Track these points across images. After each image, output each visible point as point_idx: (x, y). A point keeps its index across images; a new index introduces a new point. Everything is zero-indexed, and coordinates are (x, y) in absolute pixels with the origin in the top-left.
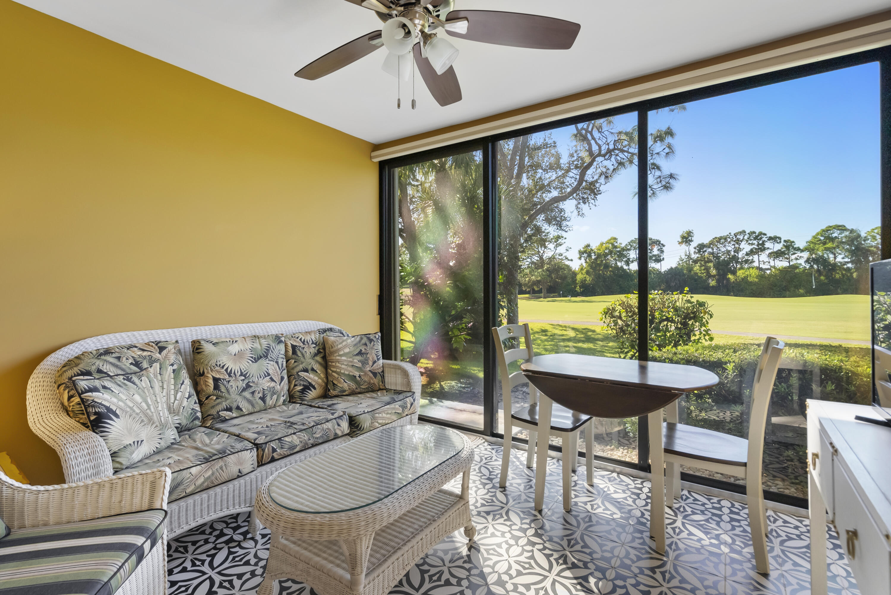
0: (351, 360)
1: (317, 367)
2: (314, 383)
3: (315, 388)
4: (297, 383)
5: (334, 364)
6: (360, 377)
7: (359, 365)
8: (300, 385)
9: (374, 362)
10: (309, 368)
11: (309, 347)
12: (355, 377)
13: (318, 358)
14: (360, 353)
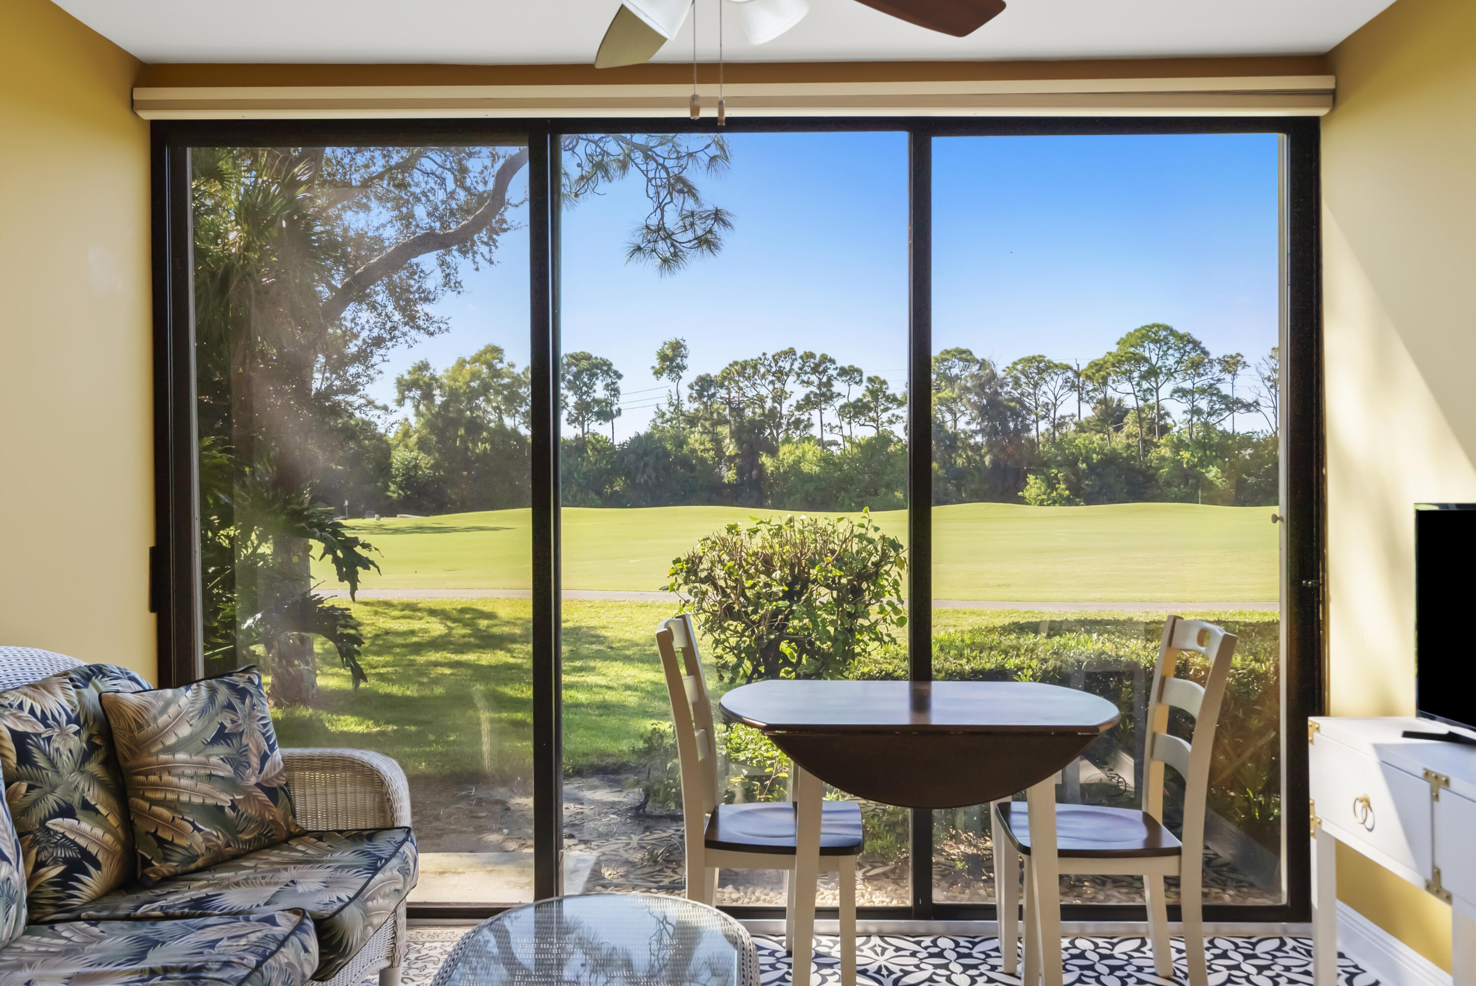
0: (201, 758)
1: (94, 795)
2: (93, 849)
3: (97, 866)
4: (43, 857)
5: (153, 778)
6: (233, 807)
7: (226, 771)
8: (56, 862)
9: (264, 758)
10: (76, 800)
11: (63, 734)
12: (221, 808)
13: (93, 767)
14: (222, 736)
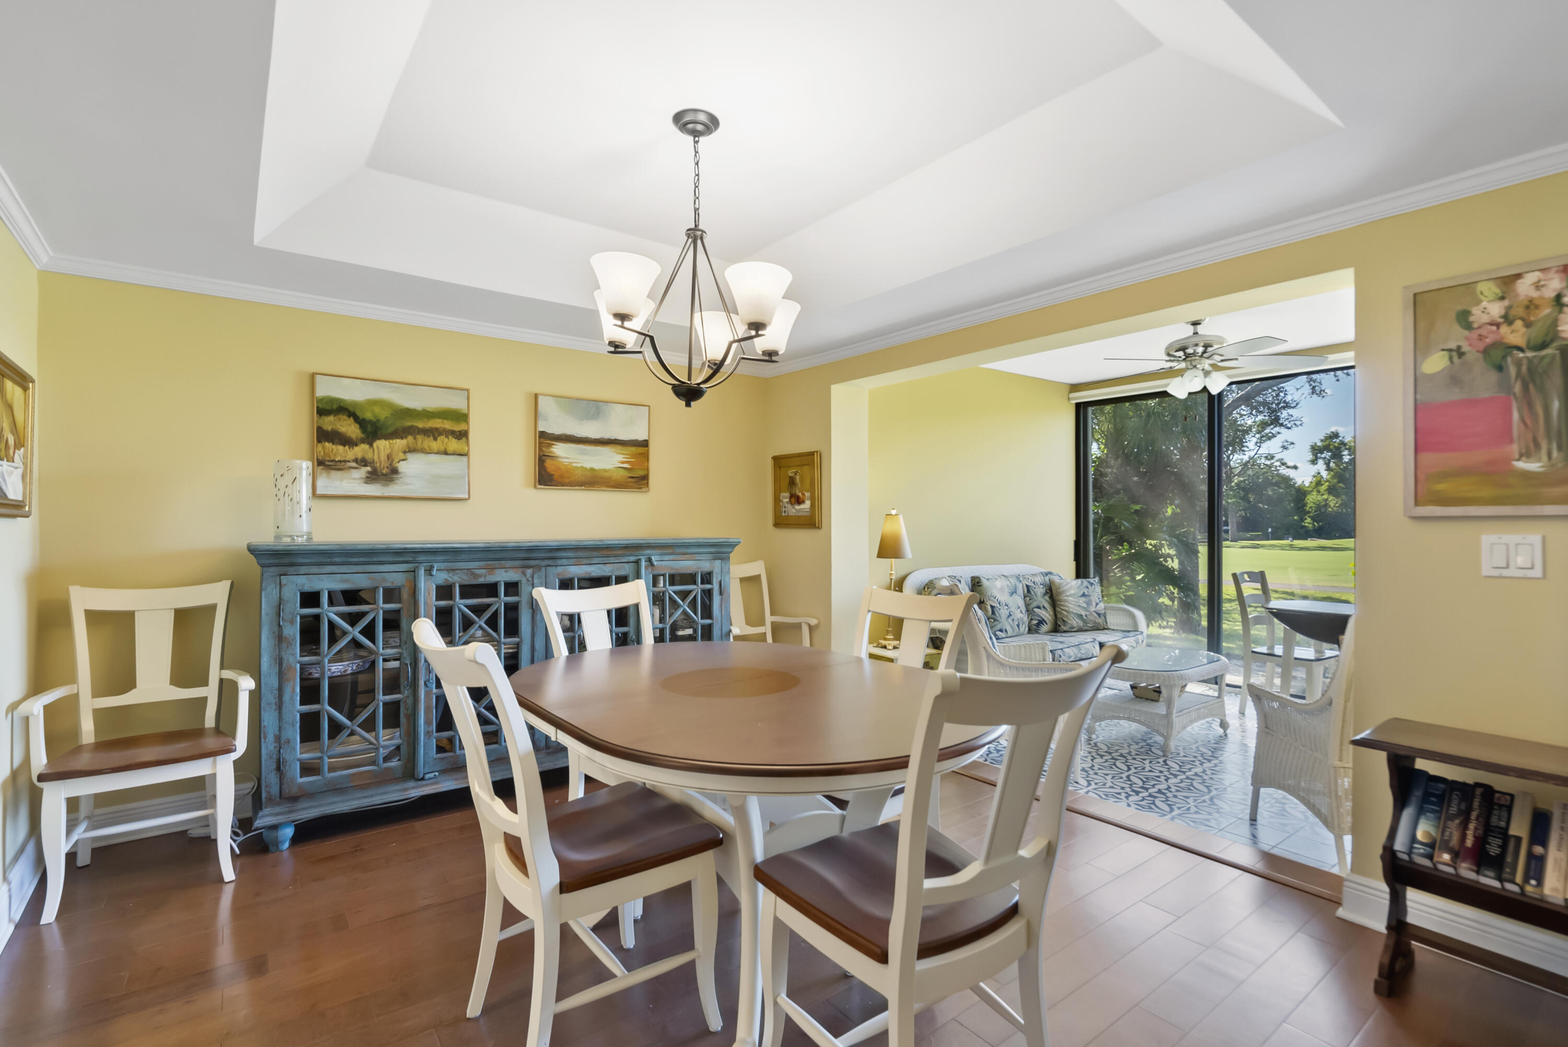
0: (1076, 600)
1: (1047, 605)
2: (1045, 619)
3: (1047, 624)
4: (1033, 618)
5: (1062, 603)
6: (1086, 616)
7: (1085, 605)
8: (1036, 619)
9: (1097, 604)
10: (1041, 606)
11: (1039, 587)
12: (1082, 615)
13: (1047, 598)
14: (1084, 595)
